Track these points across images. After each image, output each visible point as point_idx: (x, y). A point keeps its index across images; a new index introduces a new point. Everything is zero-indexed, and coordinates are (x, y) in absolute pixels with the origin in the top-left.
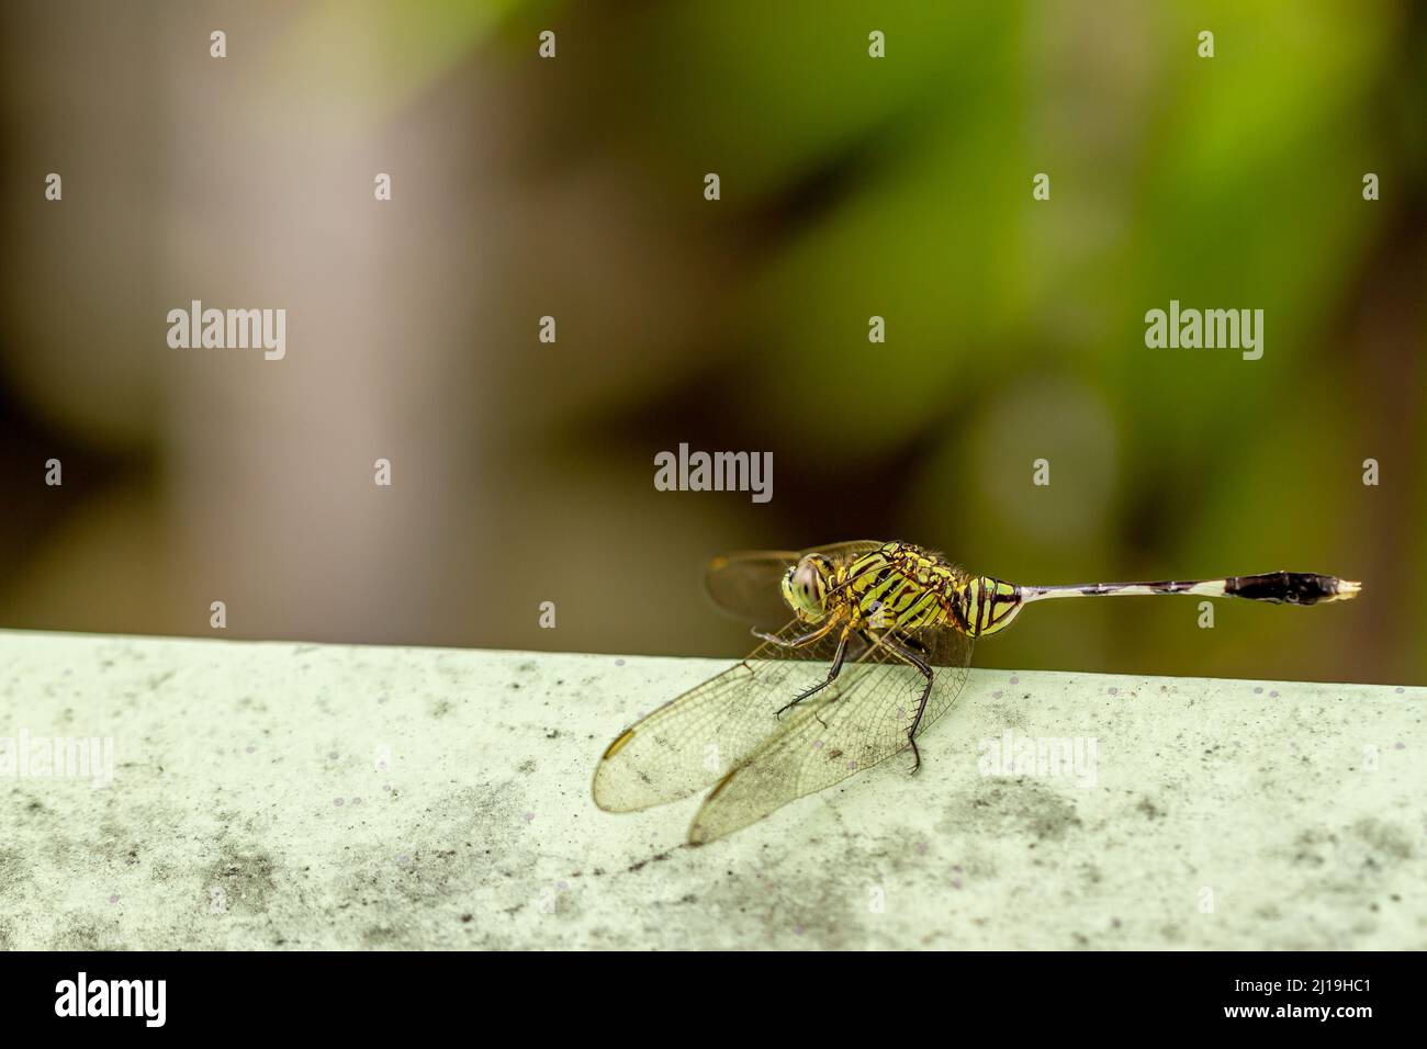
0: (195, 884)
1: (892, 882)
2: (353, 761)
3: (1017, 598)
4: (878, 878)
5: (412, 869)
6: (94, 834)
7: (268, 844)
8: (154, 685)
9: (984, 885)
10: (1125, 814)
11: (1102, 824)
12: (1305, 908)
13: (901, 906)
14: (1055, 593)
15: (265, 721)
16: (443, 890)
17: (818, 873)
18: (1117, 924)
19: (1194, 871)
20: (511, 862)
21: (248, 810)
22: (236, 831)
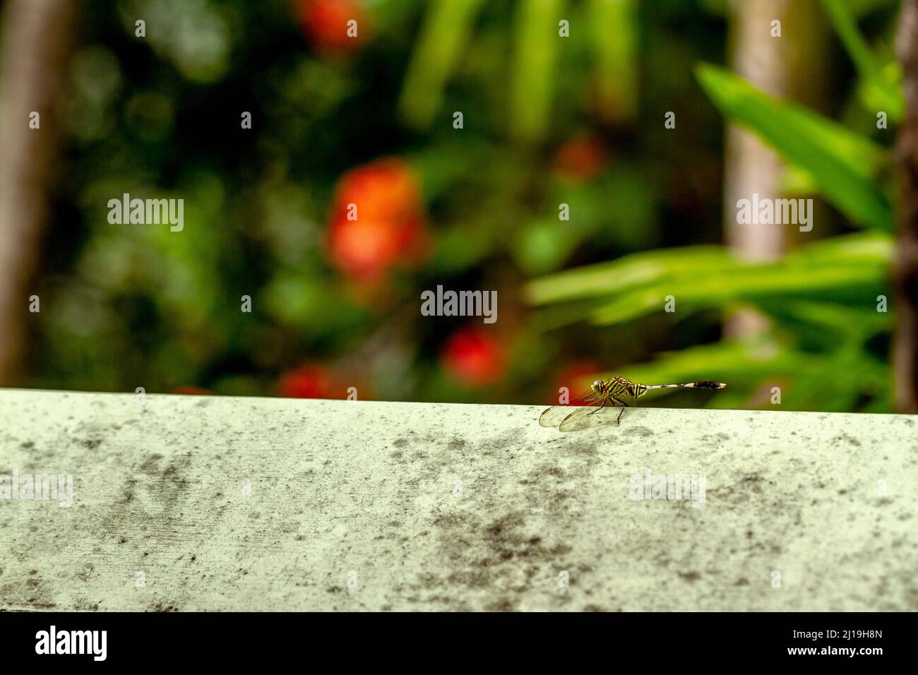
0: (446, 446)
1: (607, 445)
2: (487, 424)
3: (645, 388)
4: (604, 444)
5: (497, 442)
6: (425, 437)
7: (464, 438)
8: (444, 411)
9: (629, 445)
10: (664, 432)
11: (658, 434)
12: (702, 448)
13: (608, 448)
14: (654, 387)
15: (468, 417)
16: (503, 446)
17: (591, 443)
18: (657, 451)
19: (677, 442)
20: (520, 441)
21: (461, 432)
22: (458, 436)
